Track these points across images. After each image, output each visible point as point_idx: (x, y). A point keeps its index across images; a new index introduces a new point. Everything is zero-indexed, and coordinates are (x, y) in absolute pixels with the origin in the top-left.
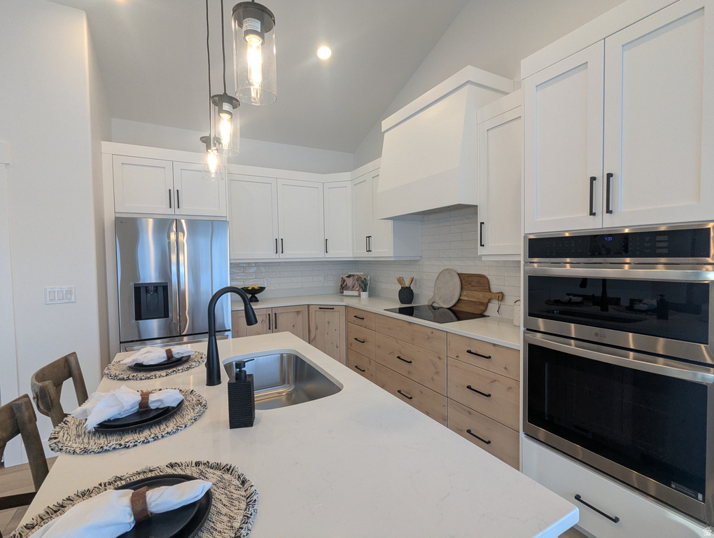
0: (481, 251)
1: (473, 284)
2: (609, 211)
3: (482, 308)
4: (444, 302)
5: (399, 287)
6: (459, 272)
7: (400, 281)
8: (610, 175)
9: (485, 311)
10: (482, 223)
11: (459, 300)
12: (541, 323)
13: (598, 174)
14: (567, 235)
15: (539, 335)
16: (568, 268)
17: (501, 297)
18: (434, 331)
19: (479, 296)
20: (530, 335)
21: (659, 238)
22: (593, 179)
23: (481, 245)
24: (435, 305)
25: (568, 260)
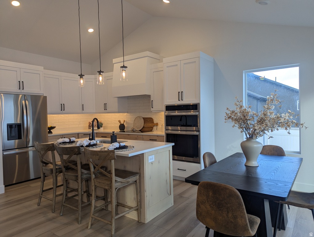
0: (152, 109)
1: (148, 121)
2: (182, 100)
3: (151, 129)
4: (138, 128)
5: (119, 124)
6: (143, 117)
7: (120, 121)
8: (182, 92)
9: (152, 130)
10: (152, 101)
11: (144, 127)
12: (170, 128)
13: (180, 91)
14: (176, 105)
15: (169, 131)
16: (177, 113)
17: (157, 124)
18: (138, 136)
19: (150, 125)
20: (167, 131)
21: (190, 106)
22: (179, 92)
23: (152, 108)
24: (134, 130)
25: (177, 111)
